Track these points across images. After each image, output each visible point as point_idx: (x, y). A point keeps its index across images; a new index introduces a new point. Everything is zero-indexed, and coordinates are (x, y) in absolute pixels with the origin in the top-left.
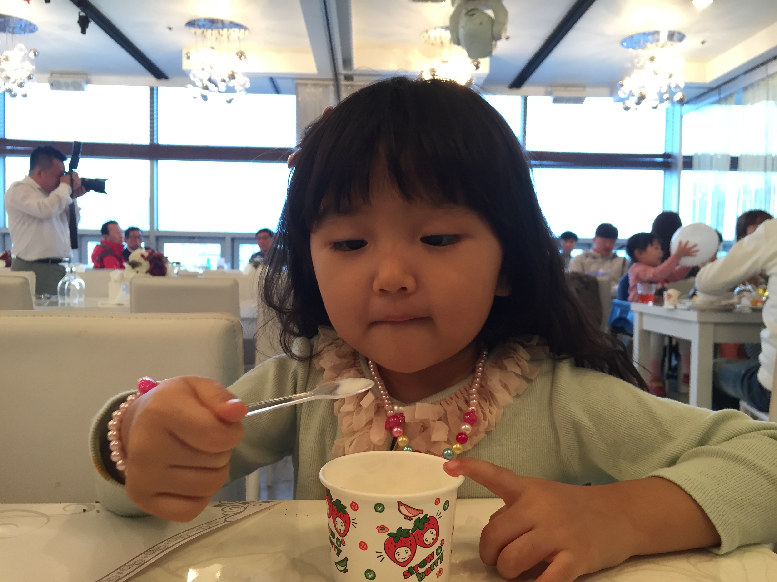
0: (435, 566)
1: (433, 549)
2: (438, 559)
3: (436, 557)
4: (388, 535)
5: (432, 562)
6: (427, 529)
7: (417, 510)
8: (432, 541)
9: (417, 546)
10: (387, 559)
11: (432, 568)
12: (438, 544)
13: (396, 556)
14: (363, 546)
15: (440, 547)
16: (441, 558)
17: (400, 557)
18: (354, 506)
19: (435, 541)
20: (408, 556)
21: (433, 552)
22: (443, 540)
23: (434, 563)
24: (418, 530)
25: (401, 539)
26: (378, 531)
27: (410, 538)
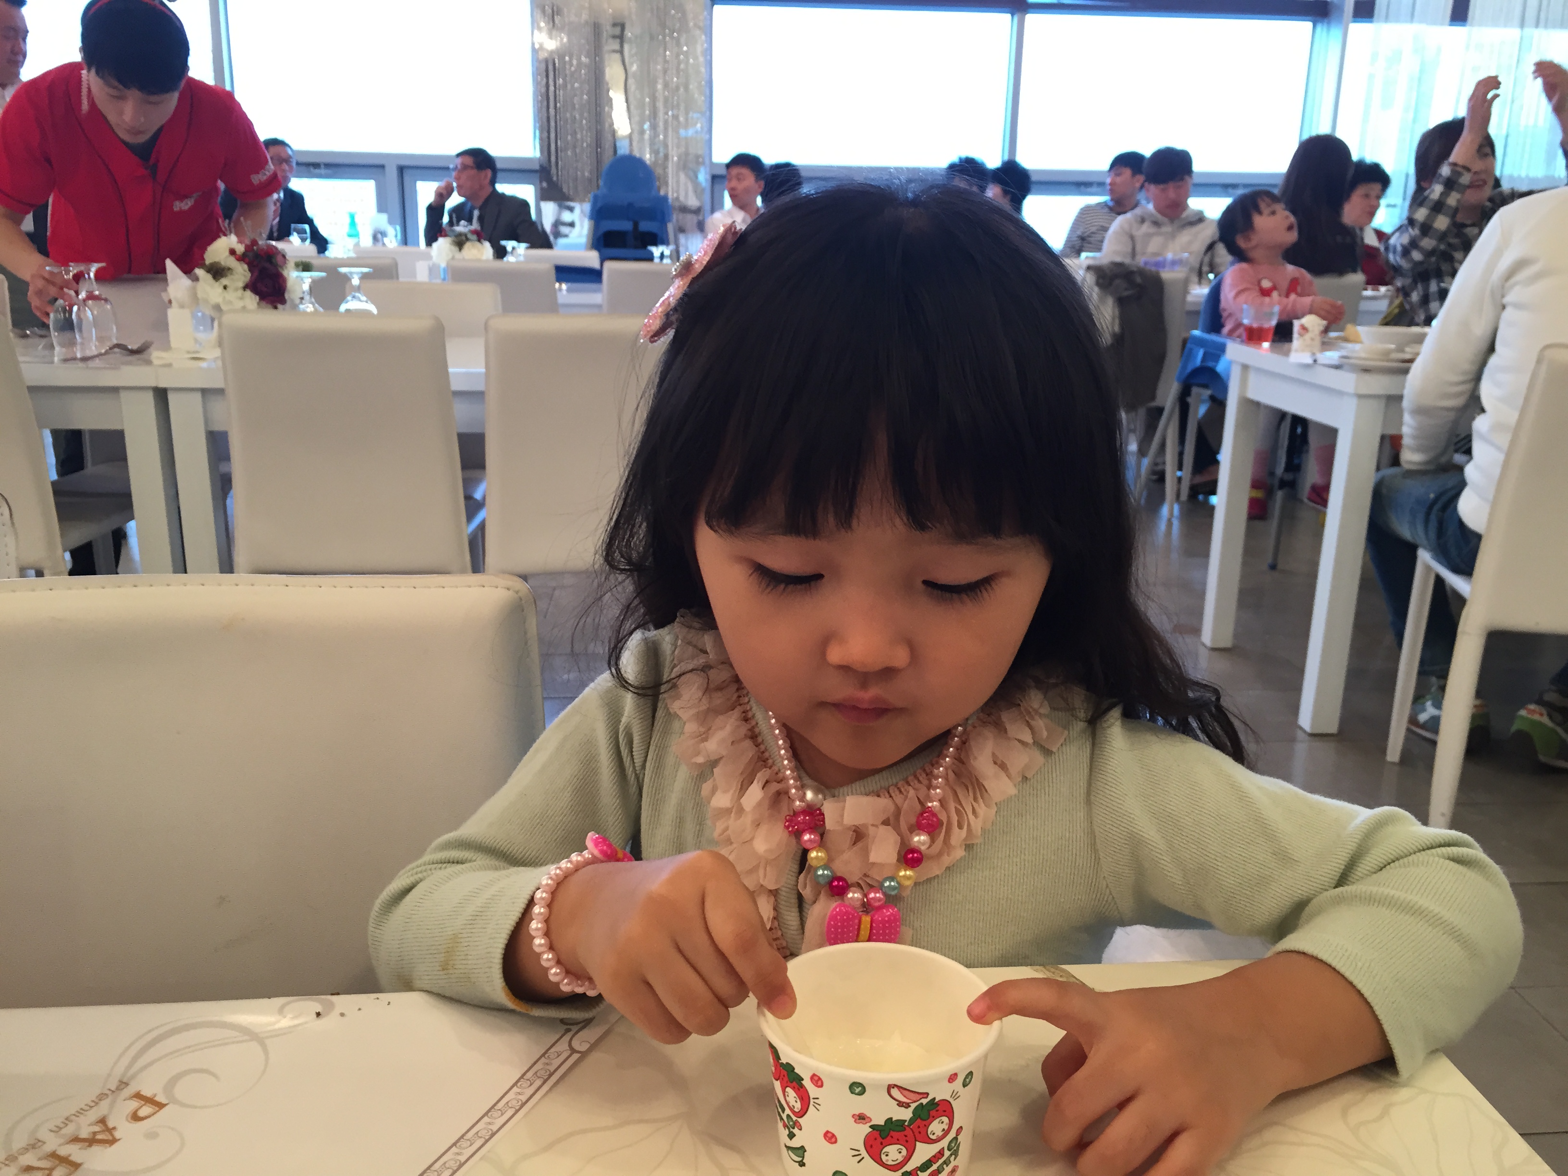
0: (945, 1166)
1: (944, 1143)
2: (951, 1155)
3: (947, 1153)
4: (871, 1127)
5: (941, 1161)
6: (934, 1118)
7: (918, 1093)
8: (940, 1134)
9: (918, 1143)
10: (868, 1159)
11: (941, 1170)
12: (952, 1134)
13: (884, 1157)
14: (830, 1137)
15: (956, 1139)
16: (955, 1153)
17: (890, 1158)
18: (817, 1081)
19: (946, 1133)
20: (903, 1156)
21: (943, 1148)
22: (961, 1127)
23: (945, 1162)
24: (919, 1120)
25: (892, 1133)
26: (855, 1121)
27: (906, 1133)
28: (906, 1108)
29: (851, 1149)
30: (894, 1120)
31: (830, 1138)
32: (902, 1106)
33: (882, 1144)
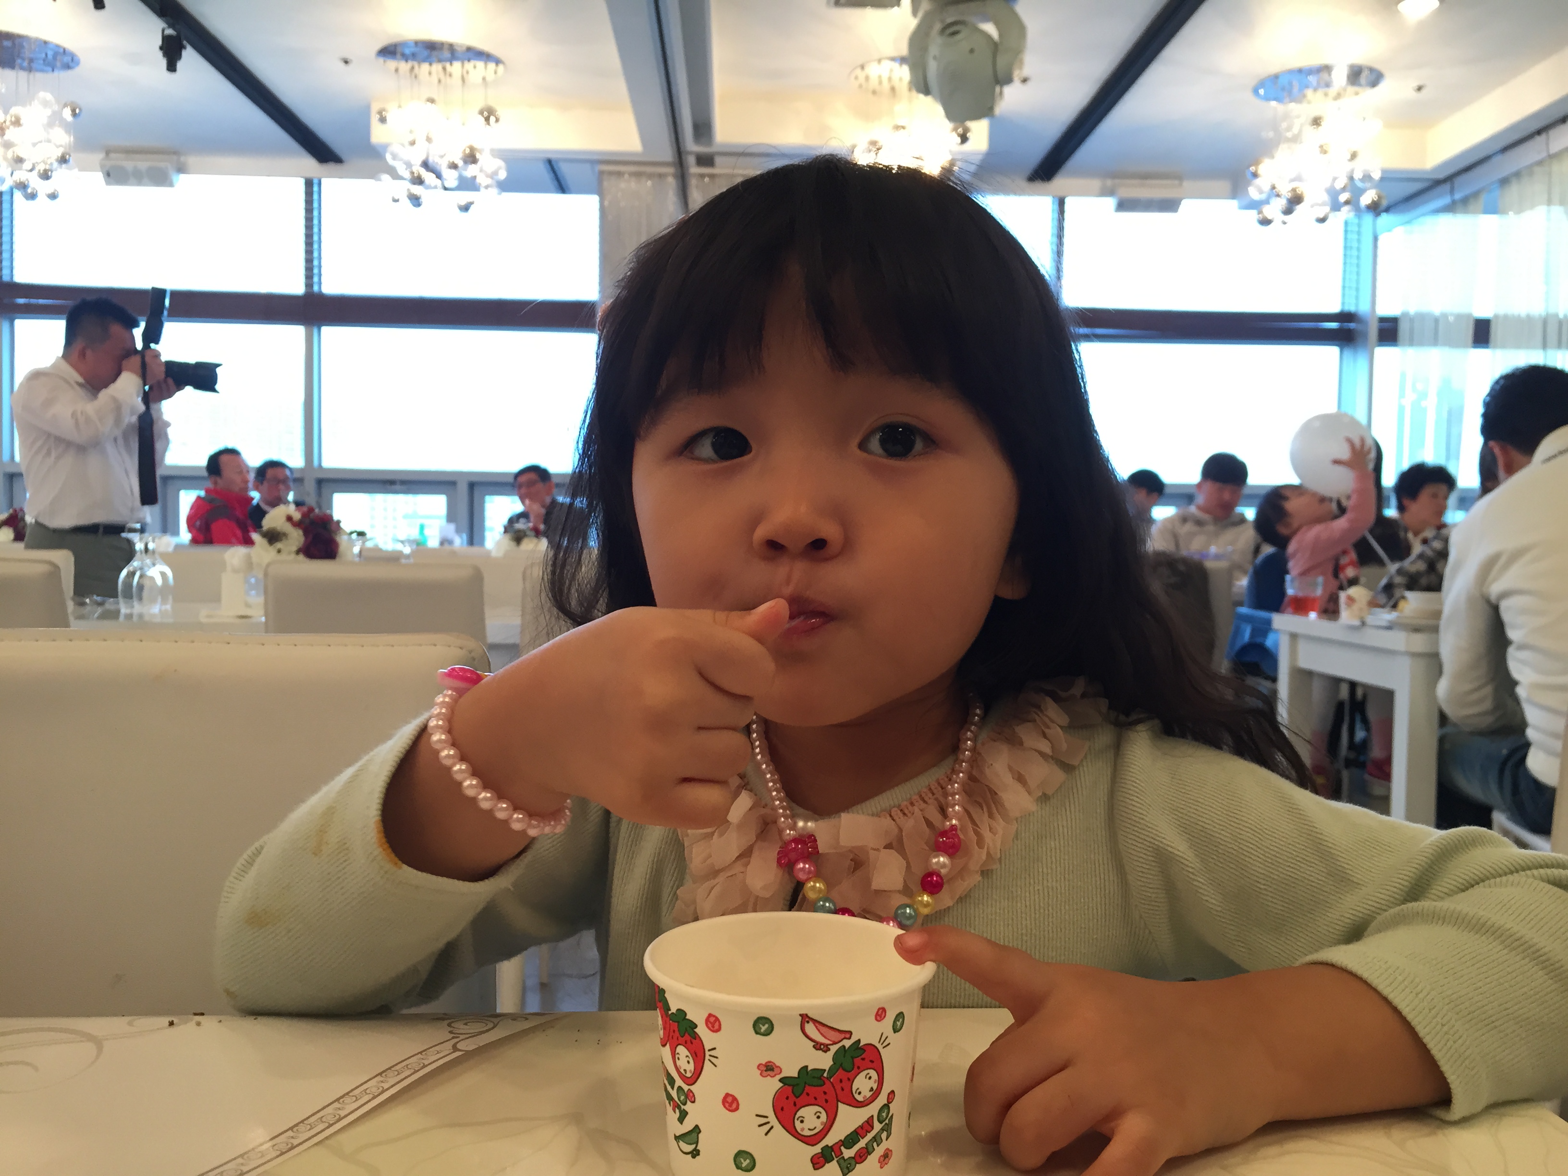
0: (876, 1144)
1: (873, 1110)
2: (882, 1129)
3: (877, 1126)
5: (870, 1135)
6: (860, 1070)
7: (838, 1031)
8: (868, 1095)
9: (840, 1104)
10: (779, 1129)
11: (870, 1149)
12: (882, 1099)
13: (797, 1124)
14: (731, 1103)
15: (887, 1107)
16: (887, 1128)
17: (806, 1125)
18: (714, 1023)
19: (876, 1094)
20: (822, 1123)
21: (873, 1116)
22: (892, 1092)
23: (874, 1138)
24: (840, 1071)
25: (807, 1089)
26: (761, 1074)
27: (824, 1088)
28: (825, 1052)
29: (757, 1115)
30: (809, 1069)
31: (731, 1105)
32: (820, 1049)
33: (795, 1104)
